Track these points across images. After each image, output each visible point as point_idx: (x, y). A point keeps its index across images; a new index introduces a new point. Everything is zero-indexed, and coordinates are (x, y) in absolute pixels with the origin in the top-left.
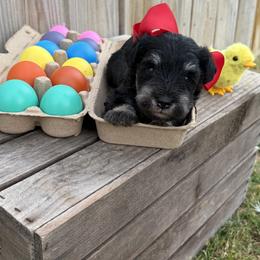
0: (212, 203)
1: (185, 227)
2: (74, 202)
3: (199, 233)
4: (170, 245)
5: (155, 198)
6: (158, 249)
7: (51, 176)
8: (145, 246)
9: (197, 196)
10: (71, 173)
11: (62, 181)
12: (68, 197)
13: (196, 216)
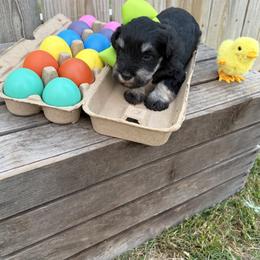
0: (194, 186)
1: (159, 201)
2: (18, 164)
3: (179, 209)
4: (140, 213)
5: (114, 174)
6: (123, 215)
7: (17, 140)
8: (104, 210)
9: (171, 178)
10: (34, 140)
11: (22, 145)
12: (17, 159)
13: (173, 195)
